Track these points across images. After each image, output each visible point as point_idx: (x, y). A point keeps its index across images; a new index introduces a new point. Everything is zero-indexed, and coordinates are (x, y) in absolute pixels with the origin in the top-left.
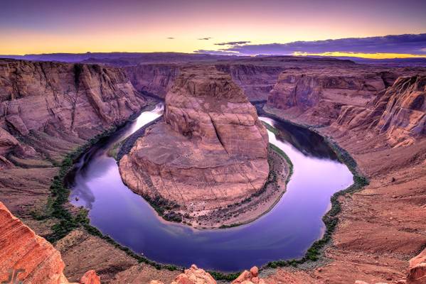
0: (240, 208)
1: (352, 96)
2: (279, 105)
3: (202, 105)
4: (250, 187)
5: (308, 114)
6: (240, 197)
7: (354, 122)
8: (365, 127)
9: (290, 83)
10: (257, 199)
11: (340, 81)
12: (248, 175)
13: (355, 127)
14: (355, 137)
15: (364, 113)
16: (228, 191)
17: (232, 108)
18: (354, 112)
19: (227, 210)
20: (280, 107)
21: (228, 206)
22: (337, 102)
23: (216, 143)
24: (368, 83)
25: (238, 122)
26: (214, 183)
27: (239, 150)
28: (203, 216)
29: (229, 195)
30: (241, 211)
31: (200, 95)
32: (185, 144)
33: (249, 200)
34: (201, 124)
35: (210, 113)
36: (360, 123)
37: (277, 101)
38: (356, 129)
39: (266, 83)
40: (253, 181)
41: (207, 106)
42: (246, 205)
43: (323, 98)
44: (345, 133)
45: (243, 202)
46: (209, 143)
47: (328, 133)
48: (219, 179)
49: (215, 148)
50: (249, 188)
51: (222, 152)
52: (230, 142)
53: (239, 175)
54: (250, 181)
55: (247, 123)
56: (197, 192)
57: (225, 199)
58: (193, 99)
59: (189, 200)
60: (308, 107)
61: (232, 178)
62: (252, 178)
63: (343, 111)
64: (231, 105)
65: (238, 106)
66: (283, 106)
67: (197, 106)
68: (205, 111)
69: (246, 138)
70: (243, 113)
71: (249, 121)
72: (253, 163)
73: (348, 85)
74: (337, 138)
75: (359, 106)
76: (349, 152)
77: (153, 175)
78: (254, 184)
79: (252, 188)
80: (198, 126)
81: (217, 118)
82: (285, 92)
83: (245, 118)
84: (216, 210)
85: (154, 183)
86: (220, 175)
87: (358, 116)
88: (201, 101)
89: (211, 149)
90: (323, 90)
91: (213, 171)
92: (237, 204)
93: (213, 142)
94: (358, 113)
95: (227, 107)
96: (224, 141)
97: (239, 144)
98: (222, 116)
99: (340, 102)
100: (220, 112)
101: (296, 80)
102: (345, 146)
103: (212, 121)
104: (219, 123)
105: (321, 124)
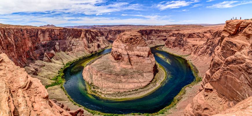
0: (130, 93)
1: (199, 41)
2: (169, 47)
3: (125, 47)
4: (139, 85)
5: (182, 51)
7: (200, 53)
8: (204, 54)
9: (174, 36)
10: (141, 90)
11: (194, 35)
12: (140, 80)
13: (200, 55)
14: (200, 59)
15: (203, 48)
16: (127, 85)
17: (139, 49)
18: (199, 48)
19: (122, 93)
20: (170, 48)
21: (124, 92)
22: (194, 44)
23: (129, 65)
24: (205, 35)
25: (140, 55)
26: (120, 82)
27: (139, 68)
29: (126, 87)
31: (125, 43)
32: (114, 64)
33: (137, 90)
34: (123, 56)
35: (128, 51)
36: (202, 53)
37: (169, 45)
38: (201, 56)
39: (165, 37)
40: (142, 82)
41: (127, 47)
43: (187, 43)
44: (196, 58)
45: (133, 91)
46: (125, 64)
48: (124, 80)
49: (127, 67)
51: (130, 69)
52: (135, 64)
53: (135, 79)
54: (140, 82)
55: (144, 56)
58: (122, 44)
59: (105, 87)
60: (182, 47)
61: (131, 80)
63: (195, 48)
64: (138, 47)
65: (141, 48)
66: (171, 47)
67: (123, 47)
68: (126, 50)
69: (143, 63)
70: (143, 51)
71: (145, 55)
72: (145, 74)
75: (201, 45)
76: (197, 67)
77: (94, 75)
79: (141, 85)
80: (122, 57)
81: (130, 53)
82: (172, 41)
83: (144, 53)
84: (117, 92)
85: (93, 77)
86: (125, 78)
87: (201, 50)
88: (125, 45)
89: (125, 67)
90: (187, 39)
91: (122, 77)
92: (130, 91)
93: (127, 64)
94: (201, 49)
95: (136, 48)
96: (132, 64)
97: (140, 65)
98: (133, 52)
99: (195, 44)
100: (132, 50)
101: (176, 36)
102: (195, 64)
103: (128, 55)
104: (131, 55)
105: (187, 55)
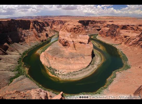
0: (78, 73)
2: (103, 36)
3: (70, 35)
5: (113, 40)
6: (78, 69)
7: (131, 43)
8: (135, 46)
9: (108, 27)
11: (127, 27)
13: (131, 45)
14: (130, 49)
15: (135, 40)
16: (75, 66)
17: (81, 37)
18: (131, 39)
19: (73, 73)
22: (125, 35)
23: (74, 49)
24: (139, 28)
25: (82, 42)
26: (70, 64)
28: (64, 74)
29: (74, 68)
30: (78, 74)
31: (70, 32)
32: (63, 49)
33: (82, 70)
34: (69, 42)
36: (134, 44)
38: (131, 46)
39: (99, 27)
40: (84, 64)
41: (72, 36)
42: (80, 72)
43: (120, 33)
44: (127, 48)
45: (79, 71)
46: (71, 49)
47: (120, 47)
48: (72, 62)
50: (82, 66)
51: (75, 53)
52: (78, 49)
54: (83, 64)
55: (85, 42)
56: (64, 66)
57: (73, 69)
58: (67, 33)
59: (60, 69)
60: (114, 37)
61: (77, 62)
62: (84, 63)
63: (127, 39)
65: (83, 36)
67: (69, 36)
68: (71, 38)
72: (86, 57)
73: (131, 28)
74: (123, 50)
75: (133, 37)
76: (126, 55)
77: (50, 59)
78: (84, 65)
81: (75, 40)
82: (105, 31)
83: (85, 40)
84: (69, 73)
87: (133, 41)
88: (70, 34)
89: (72, 52)
90: (120, 30)
91: (71, 59)
92: (77, 71)
94: (133, 40)
95: (79, 36)
96: (76, 49)
97: (82, 50)
98: (77, 40)
99: (127, 35)
100: (76, 38)
101: (110, 26)
103: (73, 41)
104: (75, 42)
105: (118, 44)
